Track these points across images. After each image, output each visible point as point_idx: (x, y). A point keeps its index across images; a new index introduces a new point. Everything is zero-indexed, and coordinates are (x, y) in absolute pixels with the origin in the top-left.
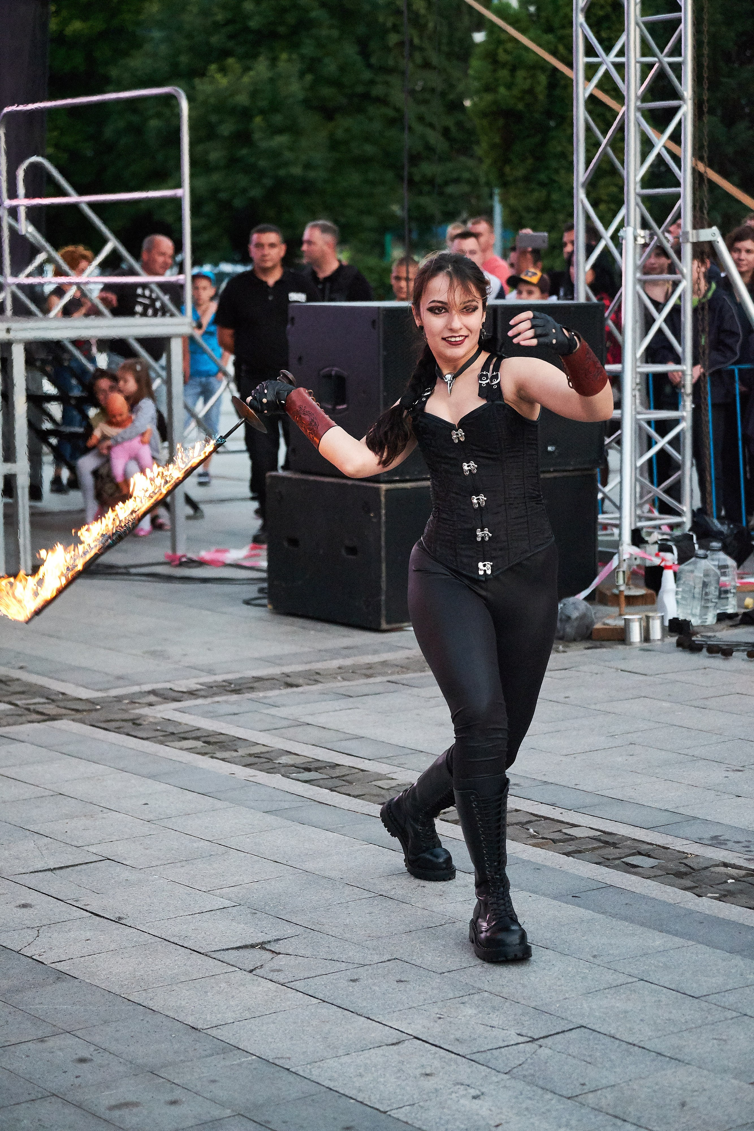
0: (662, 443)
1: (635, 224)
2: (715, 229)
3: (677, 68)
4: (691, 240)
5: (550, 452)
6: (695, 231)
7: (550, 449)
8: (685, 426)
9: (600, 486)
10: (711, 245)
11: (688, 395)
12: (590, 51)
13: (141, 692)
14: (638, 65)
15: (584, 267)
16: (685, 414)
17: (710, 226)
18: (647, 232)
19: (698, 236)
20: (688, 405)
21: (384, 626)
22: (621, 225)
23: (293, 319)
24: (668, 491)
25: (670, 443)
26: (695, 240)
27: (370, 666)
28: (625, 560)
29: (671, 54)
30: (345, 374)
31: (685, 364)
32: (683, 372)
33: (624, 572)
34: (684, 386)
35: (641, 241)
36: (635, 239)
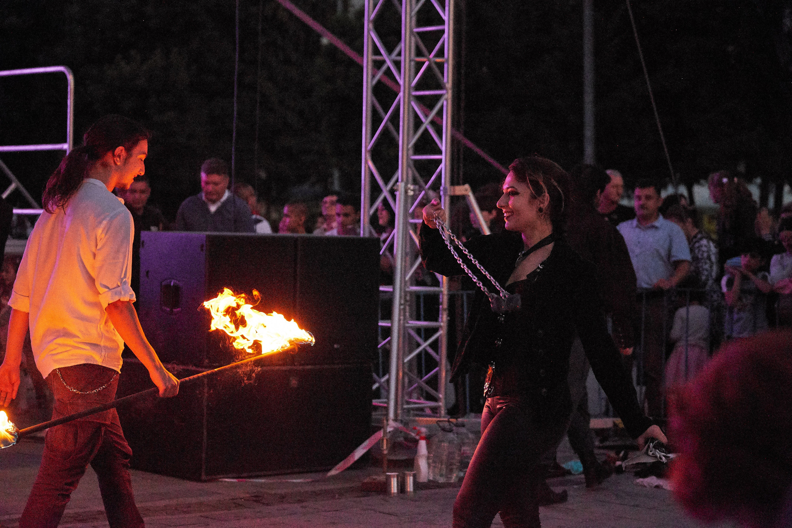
0: (425, 345)
1: (407, 180)
2: (467, 186)
3: (441, 66)
4: (449, 193)
5: (336, 349)
6: (452, 188)
7: (336, 346)
8: (442, 333)
9: (375, 375)
10: (464, 197)
11: (445, 310)
12: (376, 51)
13: (9, 520)
14: (413, 63)
15: (369, 212)
16: (442, 324)
17: (464, 184)
18: (417, 187)
19: (454, 191)
20: (444, 318)
21: (204, 477)
22: (397, 181)
23: (143, 242)
24: (428, 382)
25: (431, 345)
26: (452, 194)
27: (189, 506)
28: (390, 432)
29: (437, 56)
30: (180, 284)
31: (443, 287)
32: (442, 292)
33: (387, 440)
34: (442, 304)
35: (411, 193)
36: (406, 192)
